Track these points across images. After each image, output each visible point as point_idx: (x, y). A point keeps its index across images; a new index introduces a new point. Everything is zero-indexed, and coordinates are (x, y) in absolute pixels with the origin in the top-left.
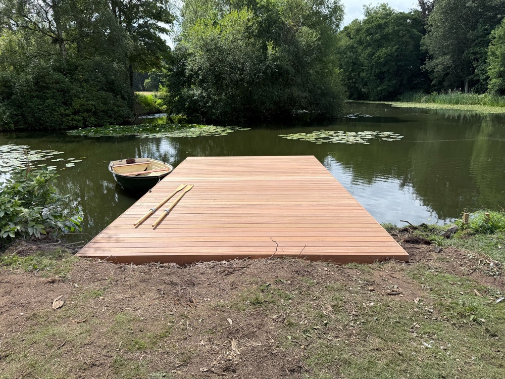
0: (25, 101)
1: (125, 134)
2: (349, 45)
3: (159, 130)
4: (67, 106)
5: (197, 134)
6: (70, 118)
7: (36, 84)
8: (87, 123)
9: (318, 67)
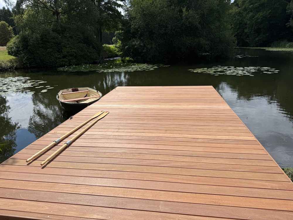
0: (35, 50)
1: (91, 70)
2: (237, 12)
3: (112, 67)
4: (59, 53)
5: (135, 69)
6: (61, 60)
7: (42, 39)
8: (71, 63)
9: (217, 24)
